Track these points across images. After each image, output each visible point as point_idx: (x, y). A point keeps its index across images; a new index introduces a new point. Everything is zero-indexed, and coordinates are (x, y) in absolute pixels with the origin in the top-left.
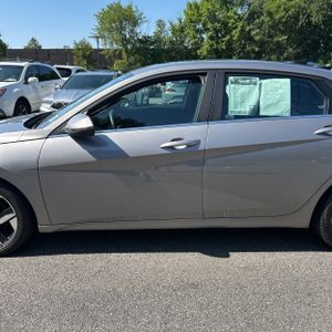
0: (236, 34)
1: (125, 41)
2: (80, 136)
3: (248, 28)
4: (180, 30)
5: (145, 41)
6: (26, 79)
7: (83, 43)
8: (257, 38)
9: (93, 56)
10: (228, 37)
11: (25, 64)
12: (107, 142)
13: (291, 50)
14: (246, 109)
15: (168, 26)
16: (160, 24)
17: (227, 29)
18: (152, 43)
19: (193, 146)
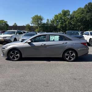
0: (67, 22)
1: (39, 24)
2: (29, 43)
3: (70, 21)
4: (53, 22)
5: (44, 24)
6: (16, 34)
7: (28, 25)
8: (73, 24)
9: (30, 28)
10: (65, 23)
11: (16, 31)
12: (33, 44)
13: (82, 27)
14: (52, 40)
15: (50, 20)
16: (48, 20)
17: (65, 21)
18: (46, 25)
19: (45, 45)
